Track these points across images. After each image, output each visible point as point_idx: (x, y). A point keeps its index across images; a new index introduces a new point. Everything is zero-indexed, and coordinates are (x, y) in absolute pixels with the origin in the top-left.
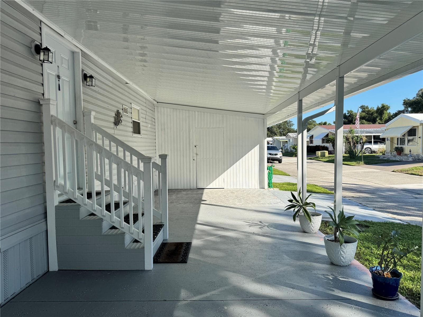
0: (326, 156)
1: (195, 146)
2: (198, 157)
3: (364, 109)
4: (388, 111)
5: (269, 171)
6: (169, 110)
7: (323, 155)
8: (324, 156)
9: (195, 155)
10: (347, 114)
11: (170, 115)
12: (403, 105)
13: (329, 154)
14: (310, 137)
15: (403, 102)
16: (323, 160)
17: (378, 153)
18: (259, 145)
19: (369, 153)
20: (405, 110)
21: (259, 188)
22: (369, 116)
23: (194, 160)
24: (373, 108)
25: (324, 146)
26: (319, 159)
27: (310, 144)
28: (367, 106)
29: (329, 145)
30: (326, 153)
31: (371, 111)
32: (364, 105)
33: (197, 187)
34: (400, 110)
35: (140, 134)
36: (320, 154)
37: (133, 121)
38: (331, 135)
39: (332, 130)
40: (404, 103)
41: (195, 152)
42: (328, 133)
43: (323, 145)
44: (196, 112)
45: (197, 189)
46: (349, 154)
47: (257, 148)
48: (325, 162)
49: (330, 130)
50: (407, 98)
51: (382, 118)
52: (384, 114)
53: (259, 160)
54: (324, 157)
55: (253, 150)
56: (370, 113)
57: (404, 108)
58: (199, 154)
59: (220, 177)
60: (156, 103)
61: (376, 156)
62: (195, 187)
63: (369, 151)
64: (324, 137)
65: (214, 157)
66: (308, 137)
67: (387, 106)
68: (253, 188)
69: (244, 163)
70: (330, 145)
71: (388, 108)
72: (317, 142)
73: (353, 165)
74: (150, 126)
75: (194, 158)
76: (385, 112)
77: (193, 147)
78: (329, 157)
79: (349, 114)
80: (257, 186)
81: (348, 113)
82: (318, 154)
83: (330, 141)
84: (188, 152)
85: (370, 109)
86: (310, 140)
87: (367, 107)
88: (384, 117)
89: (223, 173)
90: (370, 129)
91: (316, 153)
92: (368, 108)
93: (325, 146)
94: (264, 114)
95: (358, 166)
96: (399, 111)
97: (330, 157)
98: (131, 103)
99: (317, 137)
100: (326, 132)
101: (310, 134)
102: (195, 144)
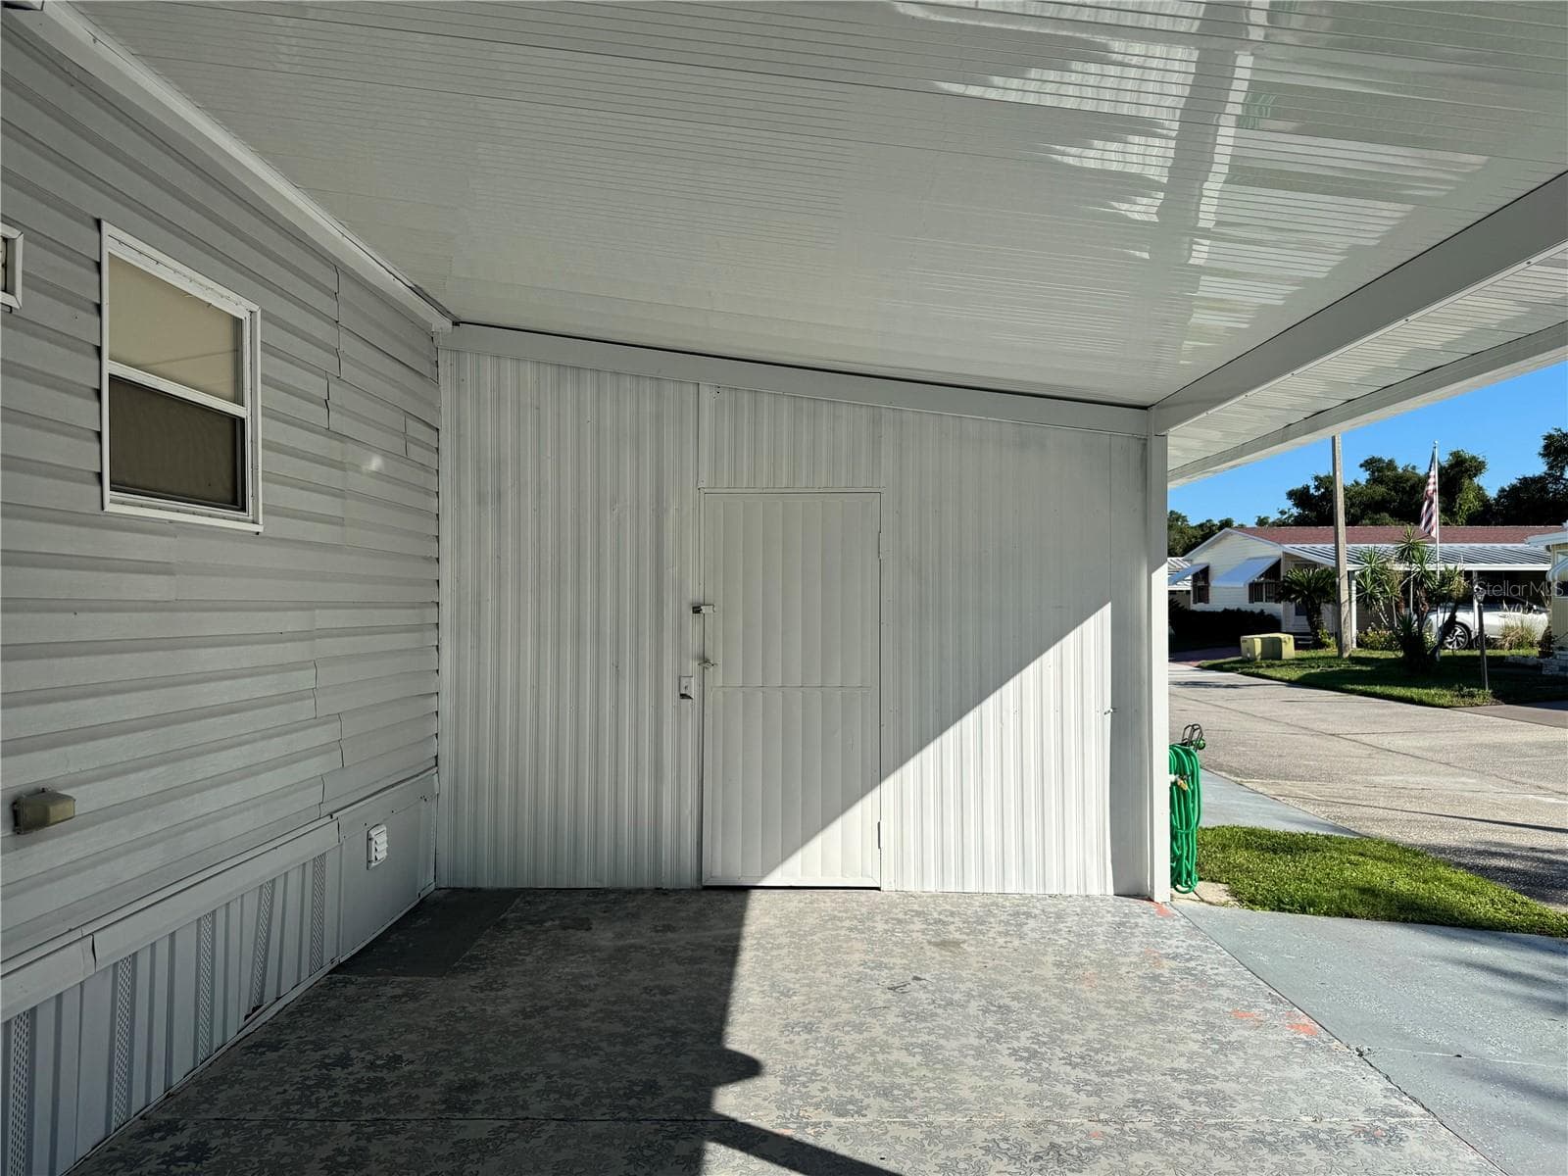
0: (1283, 658)
1: (697, 610)
2: (715, 677)
3: (1379, 471)
4: (1479, 480)
5: (1180, 782)
6: (528, 371)
7: (1273, 652)
8: (1279, 658)
9: (693, 666)
10: (1312, 491)
11: (538, 408)
12: (1544, 455)
13: (1297, 647)
14: (1196, 577)
15: (1543, 443)
16: (1279, 676)
17: (1501, 647)
18: (1109, 606)
19: (1458, 644)
20: (1549, 475)
21: (1111, 891)
22: (1401, 499)
23: (683, 696)
24: (1414, 468)
25: (1262, 611)
26: (1261, 671)
27: (1195, 603)
28: (1391, 462)
29: (1281, 611)
30: (1283, 644)
31: (1408, 480)
32: (1377, 455)
33: (700, 872)
34: (1529, 475)
35: (243, 509)
36: (1258, 650)
37: (112, 377)
38: (1291, 568)
39: (1298, 546)
40: (1546, 447)
41: (693, 643)
42: (1280, 560)
43: (1257, 607)
44: (707, 394)
45: (697, 890)
46: (1403, 648)
47: (1097, 629)
48: (1291, 683)
49: (1287, 546)
50: (1560, 430)
51: (1454, 507)
52: (1461, 490)
53: (1108, 707)
54: (1277, 662)
55: (1071, 639)
56: (1404, 488)
57: (1545, 468)
58: (720, 662)
59: (857, 811)
60: (447, 324)
61: (1510, 660)
62: (688, 880)
63: (1460, 639)
64: (1261, 576)
65: (818, 682)
66: (1188, 575)
67: (1474, 458)
68: (1075, 892)
69: (1011, 723)
70: (1285, 610)
71: (1478, 467)
72: (1228, 594)
73: (1441, 702)
74: (375, 463)
75: (684, 682)
76: (1467, 482)
77: (680, 617)
78: (1298, 659)
79: (1323, 490)
80: (1100, 882)
81: (1317, 488)
82: (1252, 649)
83: (1295, 592)
84: (647, 641)
85: (1400, 470)
86: (1194, 586)
87: (1391, 465)
88: (1460, 505)
89: (872, 788)
90: (1456, 545)
91: (1243, 645)
92: (1395, 468)
93: (1267, 612)
94: (1145, 408)
95: (1470, 709)
96: (1525, 479)
97: (1303, 659)
98: (98, 222)
99: (1230, 576)
100: (1270, 553)
101: (1195, 562)
102: (693, 594)
